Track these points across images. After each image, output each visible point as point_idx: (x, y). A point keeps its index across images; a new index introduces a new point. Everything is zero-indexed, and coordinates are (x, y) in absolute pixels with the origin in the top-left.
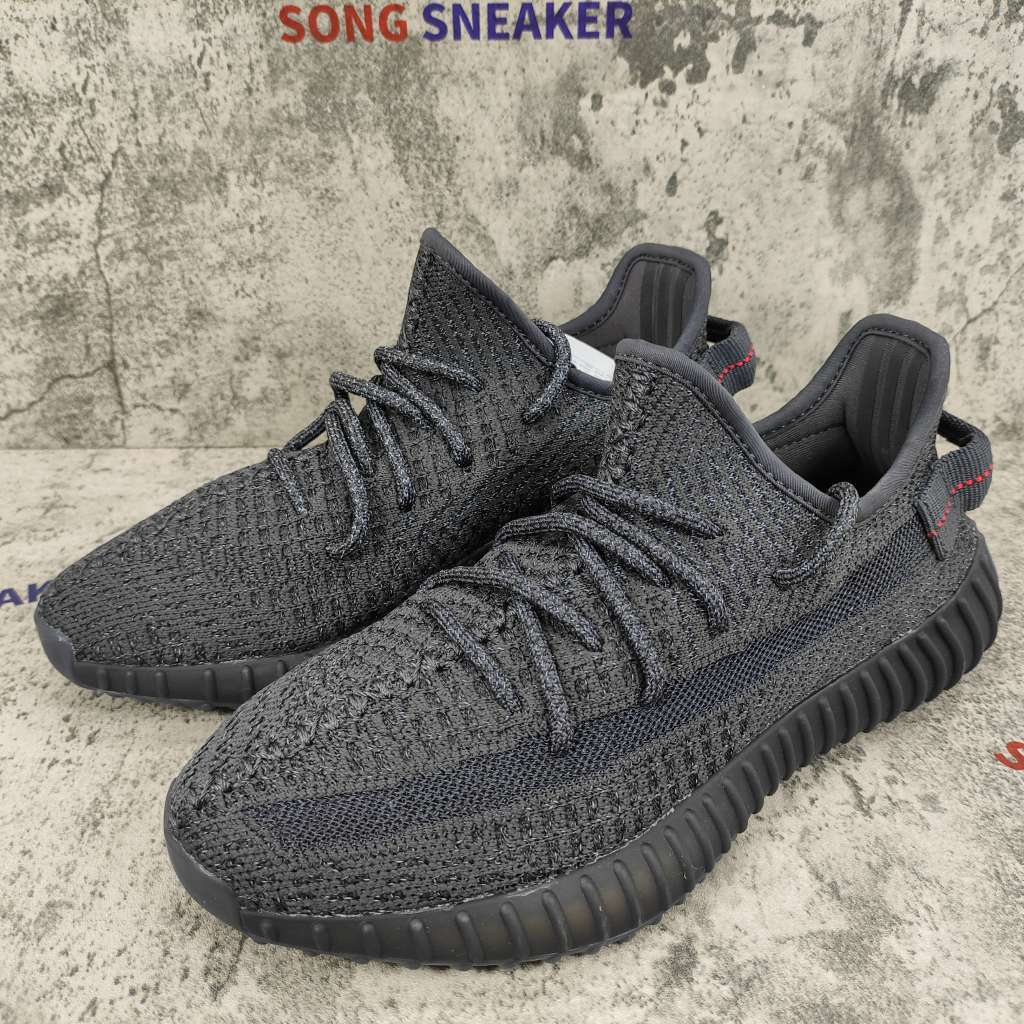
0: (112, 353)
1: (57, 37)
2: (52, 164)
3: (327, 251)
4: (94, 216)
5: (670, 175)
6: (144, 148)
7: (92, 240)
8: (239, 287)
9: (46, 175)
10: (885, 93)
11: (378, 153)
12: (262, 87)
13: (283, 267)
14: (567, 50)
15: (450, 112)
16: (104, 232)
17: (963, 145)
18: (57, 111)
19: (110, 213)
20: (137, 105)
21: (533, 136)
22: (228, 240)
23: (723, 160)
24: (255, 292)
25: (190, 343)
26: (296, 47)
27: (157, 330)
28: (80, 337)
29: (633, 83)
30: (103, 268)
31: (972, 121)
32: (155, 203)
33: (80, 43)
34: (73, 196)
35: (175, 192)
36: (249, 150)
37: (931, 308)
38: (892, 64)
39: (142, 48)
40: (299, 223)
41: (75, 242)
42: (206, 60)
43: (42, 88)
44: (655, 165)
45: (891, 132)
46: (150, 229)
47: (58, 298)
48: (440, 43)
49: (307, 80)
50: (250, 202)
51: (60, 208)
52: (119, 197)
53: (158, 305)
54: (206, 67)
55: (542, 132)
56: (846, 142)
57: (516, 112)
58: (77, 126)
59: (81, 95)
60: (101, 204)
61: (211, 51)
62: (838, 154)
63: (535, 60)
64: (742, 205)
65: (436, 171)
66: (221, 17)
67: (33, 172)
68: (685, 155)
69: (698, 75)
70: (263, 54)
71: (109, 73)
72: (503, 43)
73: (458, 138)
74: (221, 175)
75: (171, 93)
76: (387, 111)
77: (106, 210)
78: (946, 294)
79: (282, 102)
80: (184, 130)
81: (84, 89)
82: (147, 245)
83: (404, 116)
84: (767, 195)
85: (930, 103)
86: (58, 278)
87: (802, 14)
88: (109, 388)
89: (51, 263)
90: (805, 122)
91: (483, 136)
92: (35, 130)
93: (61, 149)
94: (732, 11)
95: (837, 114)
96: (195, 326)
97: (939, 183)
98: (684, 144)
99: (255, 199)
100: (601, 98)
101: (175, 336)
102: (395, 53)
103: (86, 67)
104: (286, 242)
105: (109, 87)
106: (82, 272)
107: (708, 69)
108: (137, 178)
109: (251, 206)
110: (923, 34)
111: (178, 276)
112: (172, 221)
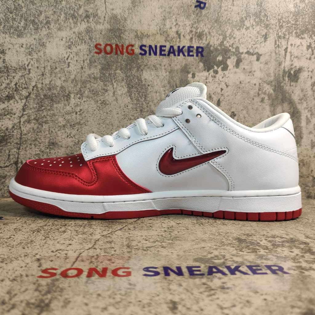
0: (18, 158)
1: (22, 49)
2: (11, 89)
3: (101, 122)
4: (22, 107)
5: (218, 99)
6: (44, 85)
7: (20, 115)
8: (69, 134)
9: (9, 93)
10: (283, 76)
11: (122, 90)
12: (86, 67)
13: (85, 127)
14: (184, 60)
15: (147, 77)
16: (24, 113)
17: (310, 93)
18: (17, 72)
19: (28, 106)
20: (44, 71)
21: (173, 85)
22: (68, 117)
23: (235, 95)
24: (74, 136)
25: (47, 155)
26: (99, 56)
27: (37, 149)
28: (7, 151)
29: (205, 70)
30: (21, 126)
31: (311, 85)
32: (44, 103)
33: (30, 52)
34: (17, 100)
35: (52, 100)
36: (79, 87)
37: (309, 147)
38: (284, 67)
39: (49, 54)
40: (93, 112)
41: (13, 116)
42: (70, 58)
43: (14, 65)
44: (213, 96)
45: (287, 88)
46: (41, 112)
47: (2, 136)
48: (144, 56)
49: (101, 66)
50: (77, 104)
51: (11, 104)
52: (32, 101)
53: (38, 140)
54: (69, 60)
55: (176, 84)
56: (273, 90)
57: (168, 78)
58: (23, 77)
59: (27, 67)
60: (25, 103)
61: (71, 56)
62: (271, 94)
63: (174, 62)
64: (242, 110)
65: (141, 95)
66: (76, 46)
67: (4, 92)
68: (222, 93)
69: (225, 68)
70: (89, 58)
71: (37, 61)
72: (164, 57)
73: (149, 85)
74: (68, 95)
75: (56, 68)
76: (126, 76)
77: (27, 105)
78: (313, 142)
79: (93, 73)
80: (59, 80)
81: (28, 65)
82: (39, 118)
83: (132, 78)
84: (250, 107)
85: (298, 79)
86: (4, 129)
87: (255, 52)
88: (13, 172)
89: (3, 123)
90: (260, 84)
91: (157, 85)
92: (9, 78)
93: (16, 85)
94: (234, 50)
95: (269, 82)
96: (50, 148)
97: (305, 105)
98: (222, 89)
99: (79, 103)
100: (195, 74)
101: (43, 152)
102: (130, 58)
103: (30, 59)
104: (88, 118)
105: (36, 65)
106: (13, 127)
107: (228, 66)
108: (40, 95)
109: (77, 105)
110: (292, 59)
111: (48, 130)
112: (49, 110)
